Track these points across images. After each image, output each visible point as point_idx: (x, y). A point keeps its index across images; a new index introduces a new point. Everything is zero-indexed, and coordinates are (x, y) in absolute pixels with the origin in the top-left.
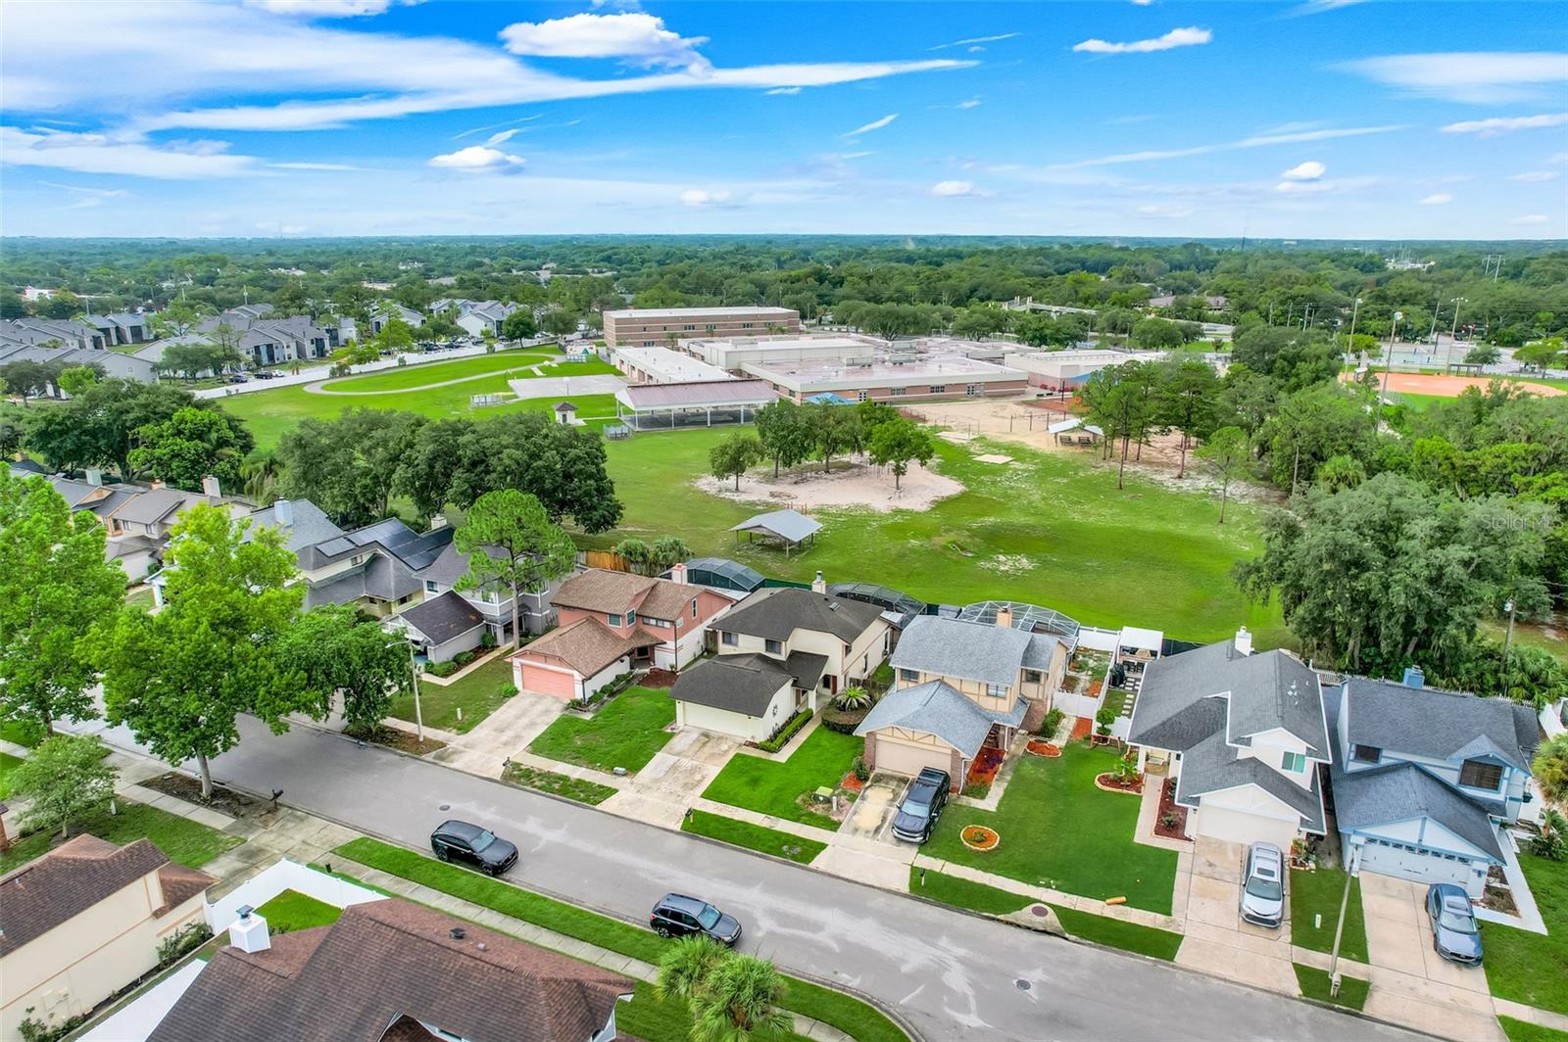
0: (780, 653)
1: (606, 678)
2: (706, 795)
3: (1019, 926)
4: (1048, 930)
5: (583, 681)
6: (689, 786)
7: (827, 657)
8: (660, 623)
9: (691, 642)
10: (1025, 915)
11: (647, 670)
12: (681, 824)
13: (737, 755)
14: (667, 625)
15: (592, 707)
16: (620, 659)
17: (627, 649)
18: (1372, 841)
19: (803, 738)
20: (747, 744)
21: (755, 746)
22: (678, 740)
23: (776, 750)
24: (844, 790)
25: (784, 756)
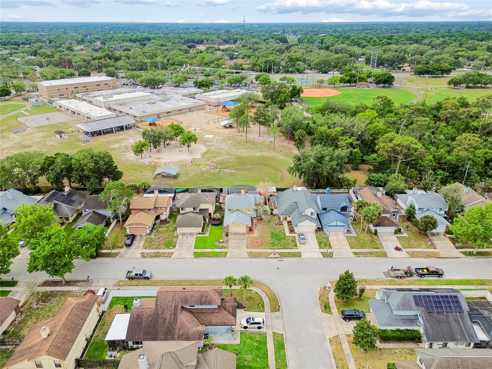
0: (197, 210)
2: (195, 248)
3: (272, 258)
4: (277, 257)
5: (149, 228)
6: (190, 247)
7: (208, 209)
8: (161, 208)
9: (168, 211)
10: (272, 255)
11: (159, 221)
12: (193, 256)
13: (196, 237)
14: (163, 208)
15: (152, 234)
17: (155, 217)
18: (328, 226)
19: (209, 229)
20: (197, 234)
21: (200, 234)
22: (180, 237)
23: (205, 234)
24: (225, 239)
25: (207, 235)
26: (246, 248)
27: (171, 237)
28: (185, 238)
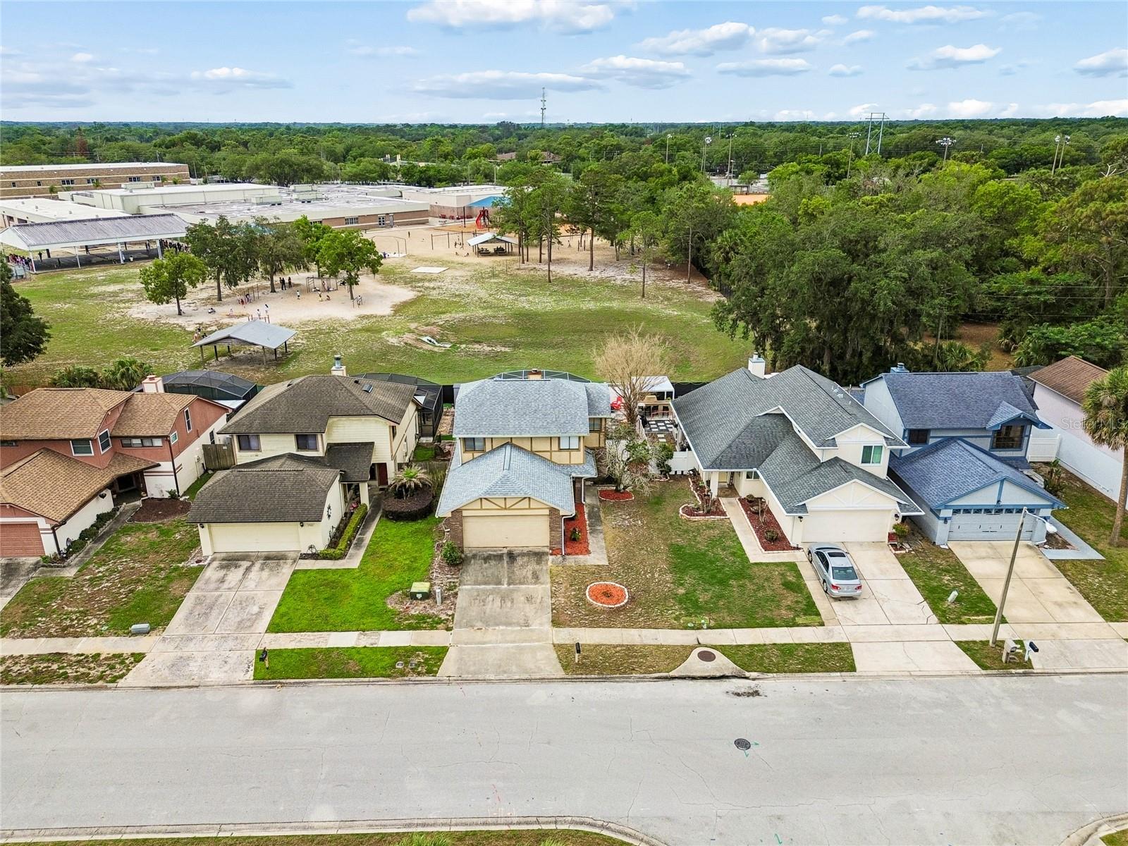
0: (316, 449)
1: (86, 519)
2: (274, 628)
3: (693, 678)
4: (727, 674)
5: (53, 529)
6: (245, 625)
7: (373, 443)
8: (147, 443)
9: (190, 459)
10: (694, 664)
11: (139, 503)
12: (251, 673)
13: (295, 572)
14: (158, 443)
15: (74, 559)
16: (99, 494)
17: (107, 480)
18: (956, 511)
19: (368, 536)
20: (304, 557)
21: (315, 556)
22: (211, 573)
23: (342, 556)
24: (442, 580)
25: (354, 561)
26: (548, 627)
27: (163, 574)
28: (234, 576)
